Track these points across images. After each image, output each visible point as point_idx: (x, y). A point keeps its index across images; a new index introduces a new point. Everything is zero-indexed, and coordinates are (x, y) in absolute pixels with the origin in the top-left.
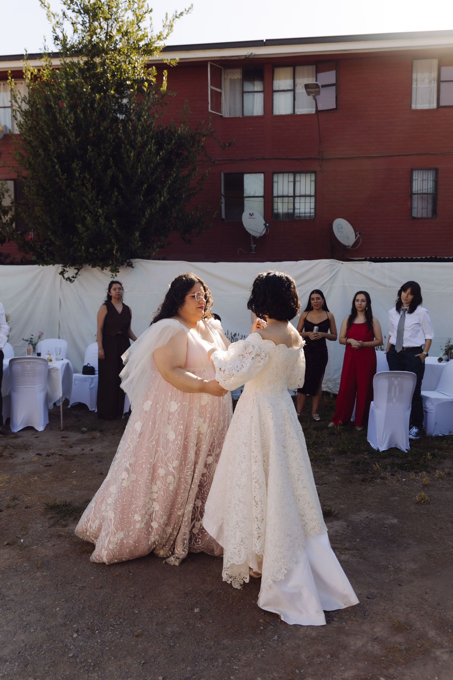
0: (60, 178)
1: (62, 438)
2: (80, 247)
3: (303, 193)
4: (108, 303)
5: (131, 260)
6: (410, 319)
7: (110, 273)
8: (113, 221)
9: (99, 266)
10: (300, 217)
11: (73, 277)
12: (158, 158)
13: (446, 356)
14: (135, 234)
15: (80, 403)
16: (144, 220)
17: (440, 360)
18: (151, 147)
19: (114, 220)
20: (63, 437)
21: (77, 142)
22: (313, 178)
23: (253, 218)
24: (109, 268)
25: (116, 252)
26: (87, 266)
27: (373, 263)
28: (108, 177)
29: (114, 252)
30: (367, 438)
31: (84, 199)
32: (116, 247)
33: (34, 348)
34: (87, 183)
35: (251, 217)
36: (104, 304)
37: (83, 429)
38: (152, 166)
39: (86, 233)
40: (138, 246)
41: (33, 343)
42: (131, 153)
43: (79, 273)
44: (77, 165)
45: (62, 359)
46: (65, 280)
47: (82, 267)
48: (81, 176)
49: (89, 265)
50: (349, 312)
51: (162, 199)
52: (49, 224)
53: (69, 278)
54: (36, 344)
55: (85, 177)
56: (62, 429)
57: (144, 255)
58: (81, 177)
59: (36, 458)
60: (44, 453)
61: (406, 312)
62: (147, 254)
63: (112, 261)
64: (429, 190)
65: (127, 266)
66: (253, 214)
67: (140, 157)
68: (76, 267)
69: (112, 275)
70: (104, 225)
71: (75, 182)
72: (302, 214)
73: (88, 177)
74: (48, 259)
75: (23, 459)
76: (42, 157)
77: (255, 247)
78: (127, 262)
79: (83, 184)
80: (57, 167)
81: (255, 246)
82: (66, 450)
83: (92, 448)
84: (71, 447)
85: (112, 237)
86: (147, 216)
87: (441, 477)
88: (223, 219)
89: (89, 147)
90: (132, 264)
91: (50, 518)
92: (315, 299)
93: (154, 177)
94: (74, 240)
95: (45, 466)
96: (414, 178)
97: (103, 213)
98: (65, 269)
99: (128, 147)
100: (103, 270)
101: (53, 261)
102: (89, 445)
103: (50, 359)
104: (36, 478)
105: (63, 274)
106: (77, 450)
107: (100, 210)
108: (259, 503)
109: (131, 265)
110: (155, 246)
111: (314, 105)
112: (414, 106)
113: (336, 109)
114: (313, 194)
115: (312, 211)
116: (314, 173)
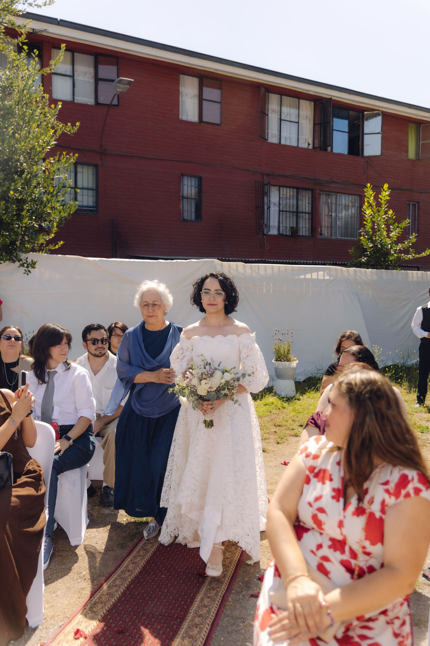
3: (85, 185)
22: (94, 172)
72: (84, 207)
96: (184, 183)
111: (93, 96)
112: (180, 116)
113: (118, 105)
114: (94, 187)
115: (94, 205)
116: (96, 166)
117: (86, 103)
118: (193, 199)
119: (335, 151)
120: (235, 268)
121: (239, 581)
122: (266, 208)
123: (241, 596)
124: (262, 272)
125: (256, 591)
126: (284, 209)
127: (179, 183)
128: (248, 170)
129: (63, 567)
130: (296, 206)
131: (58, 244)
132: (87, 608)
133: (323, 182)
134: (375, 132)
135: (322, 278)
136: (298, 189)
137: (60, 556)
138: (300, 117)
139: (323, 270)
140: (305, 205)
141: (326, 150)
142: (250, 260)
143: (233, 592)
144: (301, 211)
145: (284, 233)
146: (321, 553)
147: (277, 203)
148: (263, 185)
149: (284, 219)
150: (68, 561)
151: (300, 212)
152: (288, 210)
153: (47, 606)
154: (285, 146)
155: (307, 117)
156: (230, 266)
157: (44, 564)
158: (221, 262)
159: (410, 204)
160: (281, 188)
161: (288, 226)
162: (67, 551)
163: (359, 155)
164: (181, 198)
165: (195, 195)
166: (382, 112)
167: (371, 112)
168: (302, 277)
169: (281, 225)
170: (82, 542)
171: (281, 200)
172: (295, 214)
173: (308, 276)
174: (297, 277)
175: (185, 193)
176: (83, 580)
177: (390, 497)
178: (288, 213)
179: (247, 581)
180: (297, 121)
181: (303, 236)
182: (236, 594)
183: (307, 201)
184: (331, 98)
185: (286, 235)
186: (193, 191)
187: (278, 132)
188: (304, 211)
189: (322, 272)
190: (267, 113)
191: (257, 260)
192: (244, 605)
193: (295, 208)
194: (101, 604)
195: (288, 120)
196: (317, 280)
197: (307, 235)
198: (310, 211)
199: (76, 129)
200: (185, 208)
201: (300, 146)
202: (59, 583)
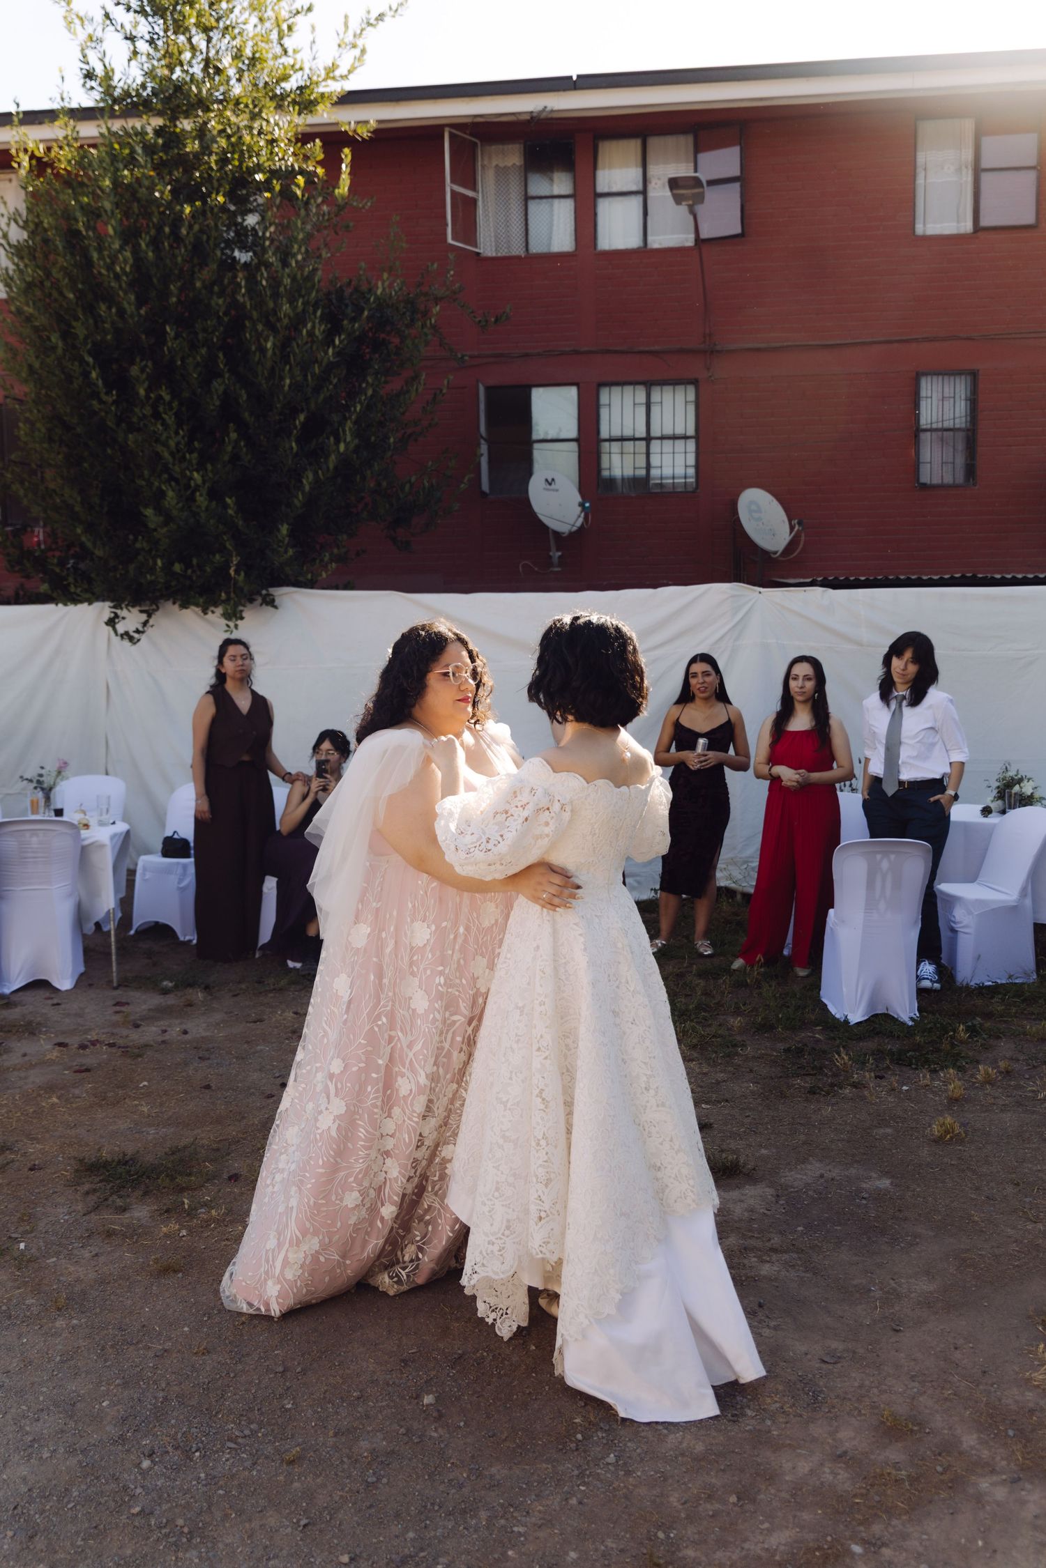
0: (101, 401)
1: (115, 1005)
2: (151, 562)
3: (668, 431)
4: (218, 691)
5: (273, 590)
6: (914, 720)
7: (224, 622)
8: (228, 500)
9: (197, 605)
10: (661, 485)
11: (137, 631)
12: (330, 351)
13: (1000, 802)
14: (279, 530)
15: (157, 923)
16: (300, 497)
17: (986, 811)
18: (313, 327)
19: (230, 498)
20: (117, 1004)
21: (140, 315)
22: (691, 396)
23: (553, 490)
24: (219, 610)
25: (237, 572)
26: (169, 603)
27: (831, 591)
28: (215, 397)
29: (232, 572)
30: (822, 993)
31: (159, 448)
32: (235, 560)
33: (48, 799)
34: (166, 413)
35: (548, 487)
36: (208, 692)
37: (165, 983)
38: (317, 370)
39: (165, 529)
40: (286, 556)
41: (45, 786)
42: (266, 340)
43: (151, 622)
44: (142, 370)
45: (114, 823)
46: (119, 638)
47: (158, 609)
48: (152, 395)
49: (174, 603)
50: (775, 705)
51: (342, 447)
52: (77, 508)
53: (127, 633)
54: (51, 789)
55: (160, 397)
56: (115, 984)
57: (301, 579)
58: (150, 398)
59: (55, 1054)
60: (74, 1041)
61: (905, 703)
62: (309, 576)
63: (228, 593)
64: (957, 421)
65: (261, 605)
66: (553, 480)
67: (288, 349)
68: (143, 608)
69: (228, 626)
70: (207, 509)
71: (137, 410)
72: (667, 478)
73: (167, 398)
74: (79, 590)
75: (25, 1055)
76: (60, 351)
77: (560, 557)
78: (261, 595)
79: (157, 415)
80: (94, 375)
81: (560, 554)
82: (125, 1032)
83: (184, 1027)
84: (137, 1026)
85: (225, 538)
86: (307, 488)
87: (989, 1081)
88: (483, 493)
89: (168, 329)
90: (273, 600)
91: (87, 1193)
92: (700, 675)
93: (322, 397)
94: (138, 545)
95: (75, 1072)
96: (923, 393)
97: (204, 482)
98: (119, 612)
99: (260, 327)
100: (206, 614)
101: (88, 596)
102: (177, 1022)
103: (85, 822)
104: (55, 1100)
105: (115, 623)
106: (150, 1033)
107: (195, 474)
108: (543, 1143)
109: (270, 602)
110: (326, 559)
111: (691, 225)
112: (918, 227)
113: (743, 235)
114: (691, 431)
115: (690, 470)
116: (695, 382)
117: (680, 245)
118: (958, 430)
164: (914, 433)
165: (963, 421)
186: (960, 411)
200: (926, 456)
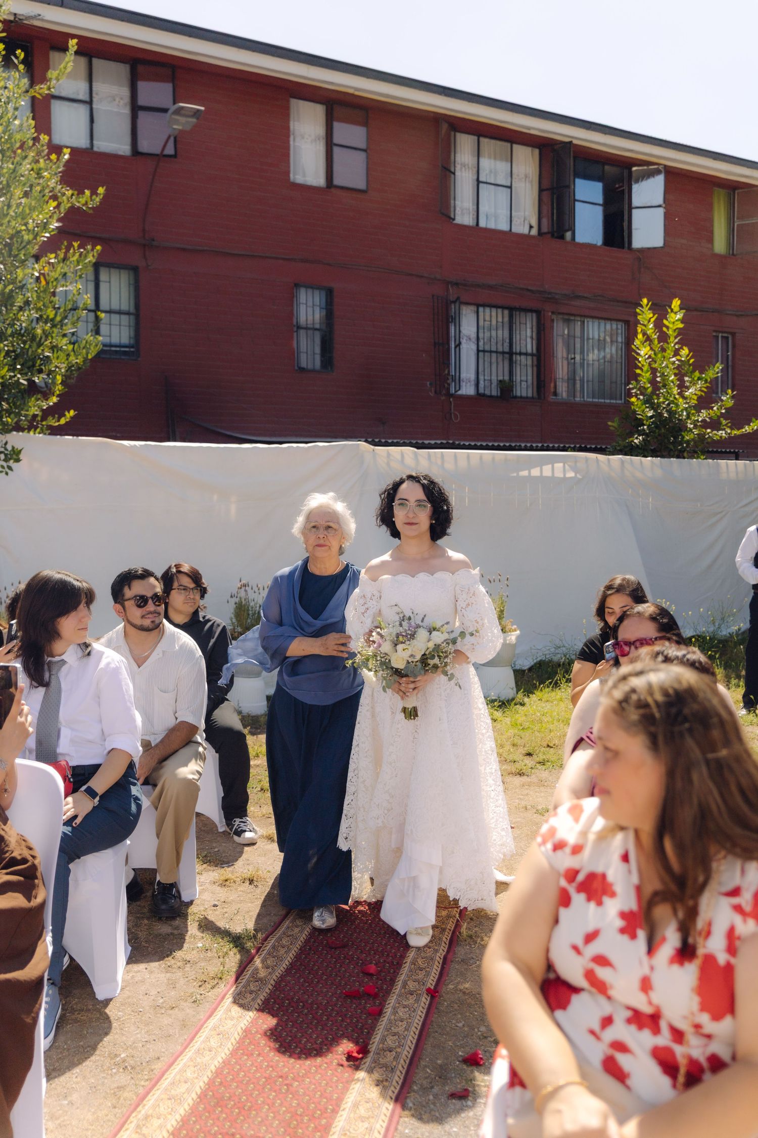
3: (115, 306)
22: (131, 281)
72: (113, 346)
96: (300, 300)
111: (128, 139)
112: (291, 176)
113: (175, 156)
114: (132, 310)
115: (132, 342)
116: (135, 270)
117: (114, 152)
118: (316, 329)
119: (580, 239)
120: (399, 457)
121: (426, 1066)
122: (453, 346)
123: (431, 1097)
124: (449, 466)
125: (459, 1086)
126: (487, 348)
127: (291, 300)
128: (418, 276)
129: (81, 1043)
130: (508, 341)
131: (64, 415)
132: (131, 1129)
133: (557, 297)
134: (653, 205)
135: (562, 476)
136: (511, 310)
137: (76, 1021)
138: (514, 176)
139: (563, 460)
140: (526, 339)
141: (562, 237)
142: (426, 442)
143: (415, 1088)
144: (518, 351)
145: (487, 393)
146: (610, 1034)
147: (474, 336)
148: (447, 304)
149: (486, 366)
150: (90, 1031)
151: (516, 354)
152: (494, 349)
153: (51, 1125)
154: (486, 230)
155: (526, 176)
156: (389, 454)
157: (45, 1038)
158: (372, 447)
159: (718, 337)
160: (481, 309)
161: (494, 378)
162: (89, 1010)
163: (623, 247)
164: (295, 329)
165: (320, 323)
166: (665, 166)
167: (645, 168)
168: (525, 473)
169: (481, 377)
170: (118, 992)
171: (481, 331)
172: (507, 356)
173: (535, 472)
174: (515, 475)
175: (302, 320)
176: (121, 1070)
177: (745, 921)
178: (494, 355)
179: (441, 1066)
180: (509, 184)
181: (521, 397)
182: (421, 1093)
183: (529, 333)
184: (571, 142)
185: (491, 396)
186: (317, 316)
187: (473, 204)
188: (523, 351)
189: (561, 465)
190: (452, 170)
191: (439, 442)
192: (437, 1114)
193: (507, 345)
194: (159, 1118)
195: (492, 182)
196: (553, 478)
197: (530, 395)
198: (535, 351)
199: (98, 199)
200: (303, 348)
201: (514, 230)
202: (74, 1076)
